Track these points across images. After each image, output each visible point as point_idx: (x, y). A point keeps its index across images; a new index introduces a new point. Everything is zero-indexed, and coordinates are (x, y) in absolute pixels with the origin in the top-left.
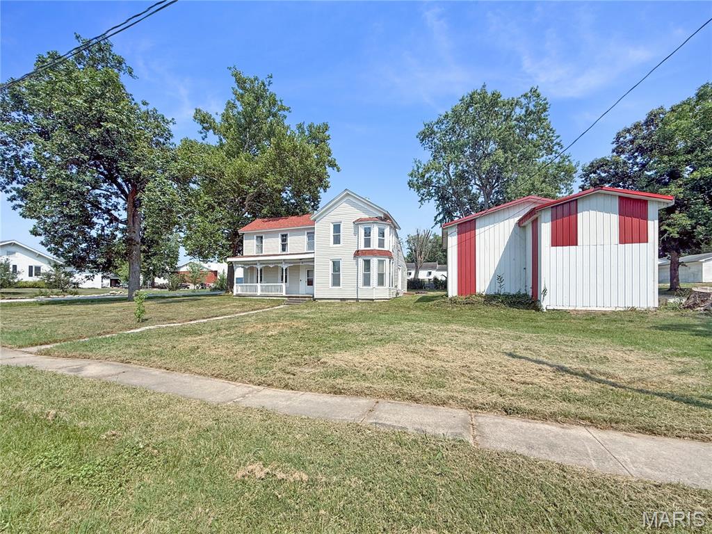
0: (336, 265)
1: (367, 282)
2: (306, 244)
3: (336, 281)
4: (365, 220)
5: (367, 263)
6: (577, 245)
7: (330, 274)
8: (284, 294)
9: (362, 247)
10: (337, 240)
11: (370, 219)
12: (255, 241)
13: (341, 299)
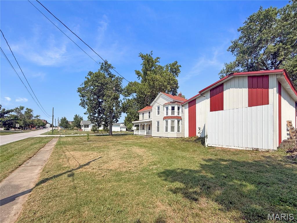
0: (158, 123)
1: (167, 130)
3: (158, 130)
4: (167, 103)
5: (167, 122)
6: (223, 110)
7: (156, 127)
8: (146, 135)
9: (165, 116)
10: (158, 113)
12: (142, 115)
13: (160, 137)
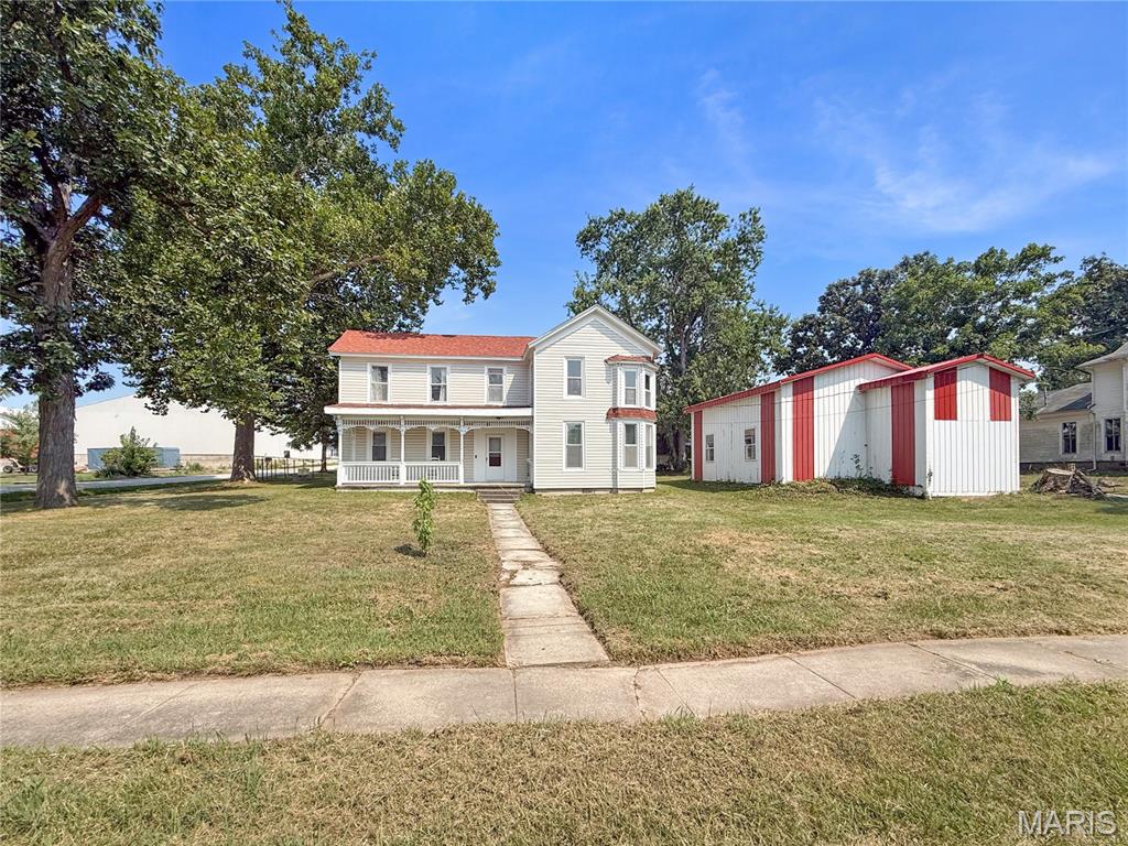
0: (575, 433)
1: (631, 460)
2: (486, 390)
3: (575, 458)
4: (626, 359)
5: (631, 429)
6: (956, 419)
7: (564, 447)
8: (461, 482)
9: (621, 404)
10: (575, 388)
11: (633, 359)
12: (369, 376)
13: (583, 490)
